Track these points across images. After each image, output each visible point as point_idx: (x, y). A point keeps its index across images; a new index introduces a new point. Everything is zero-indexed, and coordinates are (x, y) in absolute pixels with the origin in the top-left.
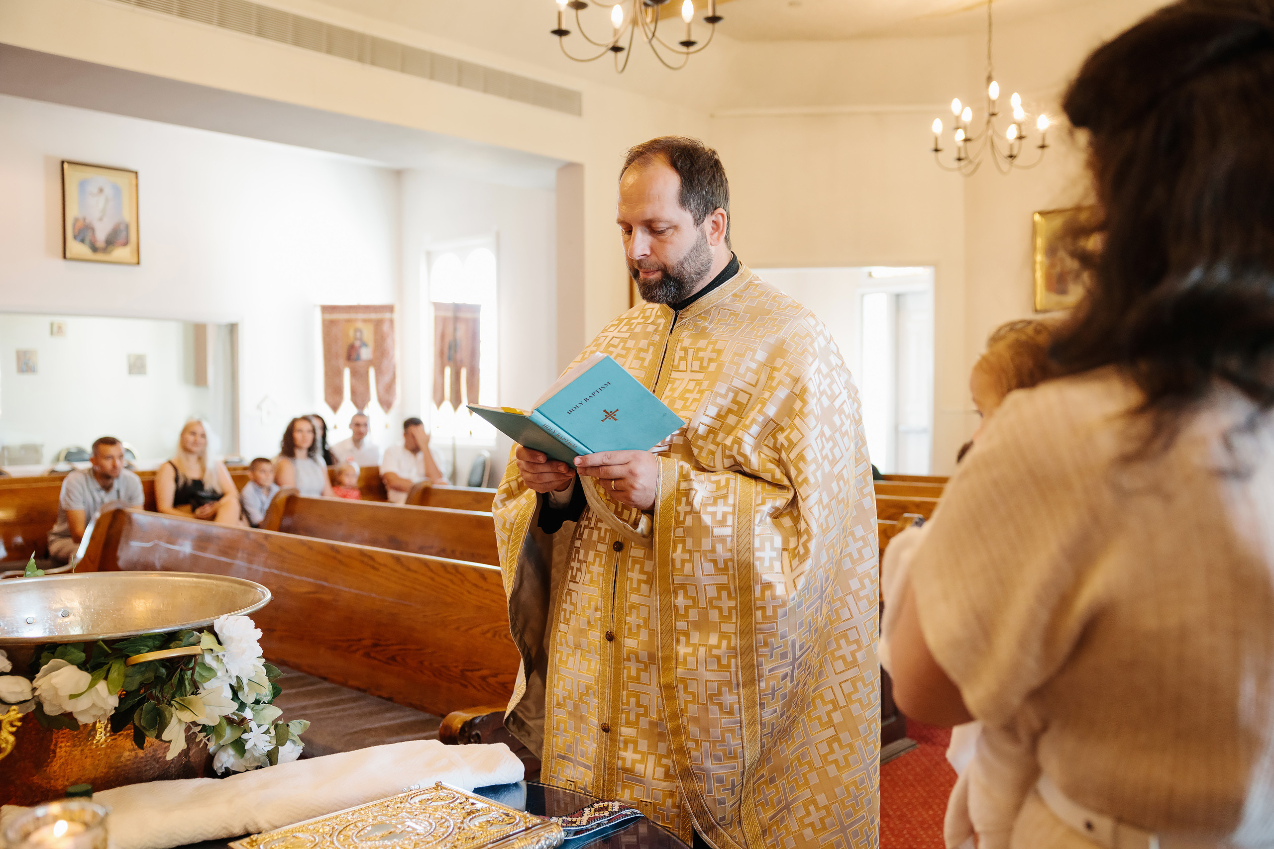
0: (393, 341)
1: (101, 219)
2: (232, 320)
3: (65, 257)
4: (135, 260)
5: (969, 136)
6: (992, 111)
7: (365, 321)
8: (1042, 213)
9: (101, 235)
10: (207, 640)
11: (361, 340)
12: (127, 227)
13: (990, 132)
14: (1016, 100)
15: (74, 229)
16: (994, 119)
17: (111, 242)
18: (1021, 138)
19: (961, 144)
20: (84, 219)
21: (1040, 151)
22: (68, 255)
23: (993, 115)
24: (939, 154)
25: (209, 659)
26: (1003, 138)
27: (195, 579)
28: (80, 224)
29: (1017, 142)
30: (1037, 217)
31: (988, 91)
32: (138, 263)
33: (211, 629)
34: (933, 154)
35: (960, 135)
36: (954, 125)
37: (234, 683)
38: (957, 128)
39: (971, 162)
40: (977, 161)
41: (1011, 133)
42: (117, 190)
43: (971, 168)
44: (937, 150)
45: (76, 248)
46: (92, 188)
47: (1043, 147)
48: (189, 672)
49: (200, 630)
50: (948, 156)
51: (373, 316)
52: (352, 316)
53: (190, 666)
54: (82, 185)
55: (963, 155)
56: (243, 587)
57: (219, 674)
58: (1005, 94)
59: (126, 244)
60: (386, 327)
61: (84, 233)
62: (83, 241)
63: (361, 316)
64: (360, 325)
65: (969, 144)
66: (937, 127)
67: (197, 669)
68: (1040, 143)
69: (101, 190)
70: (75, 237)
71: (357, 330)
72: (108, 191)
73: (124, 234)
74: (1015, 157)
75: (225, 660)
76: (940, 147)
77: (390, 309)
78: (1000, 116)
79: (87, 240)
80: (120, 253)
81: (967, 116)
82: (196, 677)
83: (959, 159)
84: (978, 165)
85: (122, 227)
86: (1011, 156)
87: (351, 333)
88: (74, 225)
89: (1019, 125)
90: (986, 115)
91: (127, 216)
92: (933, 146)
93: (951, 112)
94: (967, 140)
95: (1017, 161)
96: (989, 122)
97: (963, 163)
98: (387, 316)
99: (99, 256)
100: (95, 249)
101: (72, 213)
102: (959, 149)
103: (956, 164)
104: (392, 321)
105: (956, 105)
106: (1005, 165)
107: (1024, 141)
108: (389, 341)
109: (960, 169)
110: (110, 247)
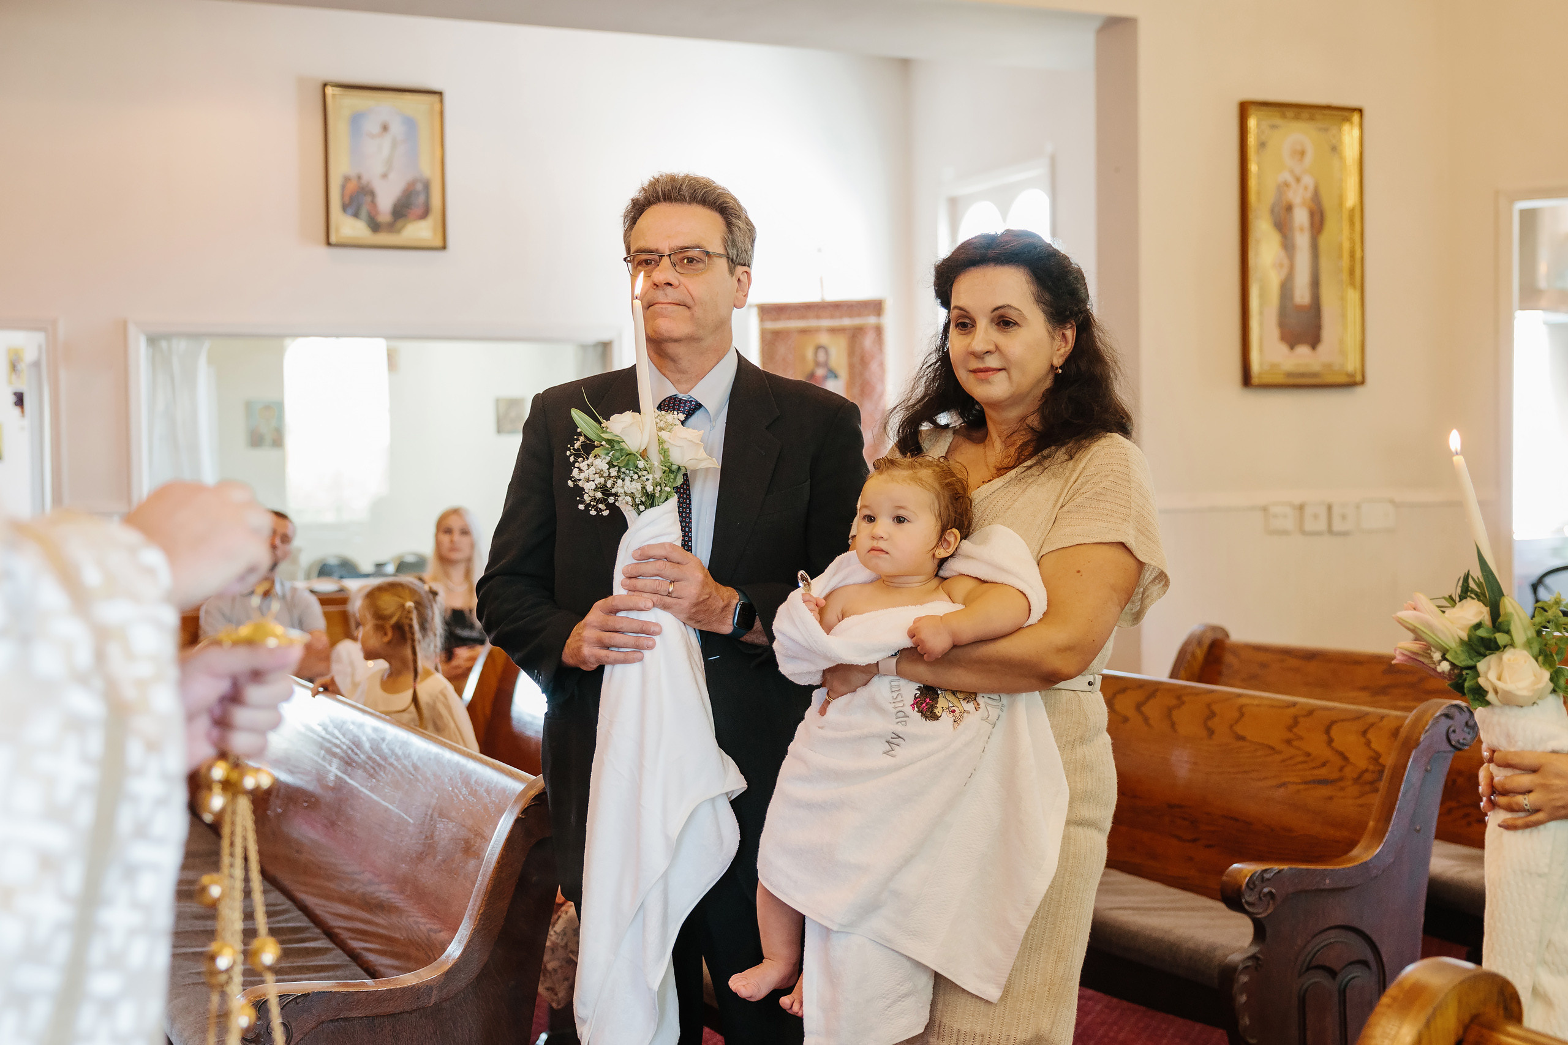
0: (882, 365)
1: (385, 176)
2: (603, 335)
3: (328, 241)
4: (438, 243)
7: (833, 331)
9: (386, 201)
11: (826, 365)
12: (427, 186)
15: (343, 196)
17: (402, 211)
20: (359, 178)
22: (333, 239)
28: (352, 186)
32: (444, 247)
42: (411, 126)
45: (350, 227)
46: (372, 125)
51: (847, 322)
52: (812, 323)
54: (356, 120)
59: (425, 214)
60: (868, 341)
61: (359, 200)
62: (356, 215)
63: (826, 323)
64: (824, 339)
69: (385, 128)
70: (345, 208)
71: (818, 348)
72: (397, 128)
73: (421, 199)
77: (876, 307)
79: (364, 214)
80: (420, 230)
85: (419, 187)
87: (810, 354)
88: (343, 187)
91: (427, 169)
98: (872, 320)
99: (383, 238)
100: (375, 226)
101: (341, 167)
104: (879, 330)
108: (874, 366)
110: (399, 224)
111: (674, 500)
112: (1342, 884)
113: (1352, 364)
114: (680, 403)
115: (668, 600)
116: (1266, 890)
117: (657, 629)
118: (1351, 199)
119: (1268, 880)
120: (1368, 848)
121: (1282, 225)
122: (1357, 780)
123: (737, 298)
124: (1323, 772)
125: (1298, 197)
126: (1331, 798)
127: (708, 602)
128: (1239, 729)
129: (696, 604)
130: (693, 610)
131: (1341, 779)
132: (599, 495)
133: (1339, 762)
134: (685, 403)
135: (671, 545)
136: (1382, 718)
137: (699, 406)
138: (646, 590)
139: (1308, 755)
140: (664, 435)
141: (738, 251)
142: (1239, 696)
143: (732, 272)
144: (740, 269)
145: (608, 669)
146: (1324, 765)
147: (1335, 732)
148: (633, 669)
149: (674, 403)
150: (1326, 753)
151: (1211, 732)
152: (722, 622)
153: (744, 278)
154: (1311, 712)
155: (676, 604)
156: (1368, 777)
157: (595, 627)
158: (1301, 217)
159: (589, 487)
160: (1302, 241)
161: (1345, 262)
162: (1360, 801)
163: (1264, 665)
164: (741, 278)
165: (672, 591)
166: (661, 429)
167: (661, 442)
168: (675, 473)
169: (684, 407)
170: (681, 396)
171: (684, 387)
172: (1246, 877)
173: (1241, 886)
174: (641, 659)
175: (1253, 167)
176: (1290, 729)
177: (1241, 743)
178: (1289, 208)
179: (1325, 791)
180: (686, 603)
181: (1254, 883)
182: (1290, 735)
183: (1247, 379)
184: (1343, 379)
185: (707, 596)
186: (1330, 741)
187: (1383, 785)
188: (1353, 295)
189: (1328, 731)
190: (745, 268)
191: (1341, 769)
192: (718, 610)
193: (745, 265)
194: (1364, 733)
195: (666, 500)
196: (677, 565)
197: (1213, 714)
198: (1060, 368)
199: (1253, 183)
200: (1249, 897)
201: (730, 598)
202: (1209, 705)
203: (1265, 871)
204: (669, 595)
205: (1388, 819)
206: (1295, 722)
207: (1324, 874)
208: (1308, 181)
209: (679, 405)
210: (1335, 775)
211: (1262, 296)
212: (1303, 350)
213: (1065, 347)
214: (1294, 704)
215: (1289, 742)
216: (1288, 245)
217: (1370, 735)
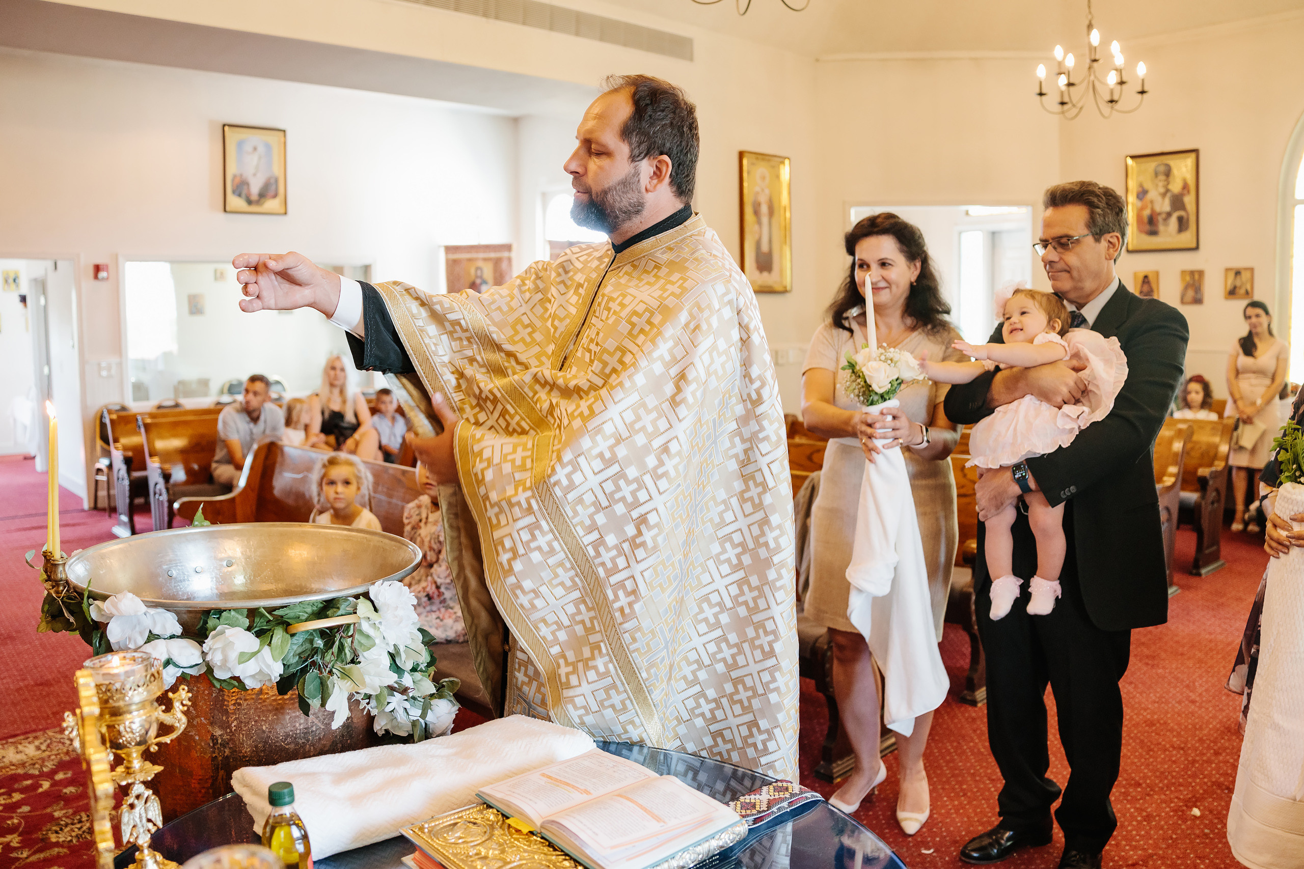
1: (255, 175)
3: (225, 211)
4: (283, 211)
5: (1072, 81)
6: (1093, 58)
7: (485, 259)
8: (1132, 157)
9: (255, 190)
10: (363, 606)
11: (481, 277)
12: (276, 181)
13: (1092, 78)
14: (1115, 47)
15: (233, 185)
16: (1095, 64)
17: (263, 195)
18: (1122, 83)
19: (1064, 88)
20: (241, 175)
21: (1140, 96)
22: (228, 209)
23: (1095, 61)
24: (1044, 97)
25: (365, 627)
26: (1105, 84)
27: (345, 532)
28: (237, 180)
29: (1119, 87)
30: (1130, 161)
31: (1089, 38)
32: (286, 213)
33: (366, 595)
34: (1039, 97)
35: (1063, 80)
36: (1057, 71)
37: (392, 650)
38: (1061, 74)
39: (1074, 106)
40: (1079, 105)
41: (1112, 79)
42: (268, 147)
43: (1074, 111)
44: (1041, 94)
45: (235, 202)
46: (248, 147)
47: (1143, 92)
48: (349, 640)
49: (357, 597)
50: (1052, 101)
51: (493, 255)
52: (473, 255)
53: (350, 634)
54: (240, 144)
55: (1066, 99)
56: (393, 543)
57: (377, 641)
58: (1105, 42)
59: (275, 196)
61: (241, 188)
62: (240, 195)
63: (481, 256)
65: (1072, 88)
66: (1041, 72)
67: (356, 636)
68: (1140, 89)
69: (255, 149)
70: (234, 192)
71: (477, 269)
72: (261, 149)
73: (273, 187)
74: (1116, 102)
75: (382, 628)
76: (1044, 91)
77: (508, 247)
78: (1101, 62)
79: (243, 195)
80: (271, 204)
81: (1070, 62)
82: (356, 644)
83: (1063, 103)
84: (1081, 108)
85: (272, 181)
86: (1112, 101)
87: (472, 272)
88: (233, 180)
89: (1119, 71)
90: (1088, 61)
91: (277, 171)
92: (1038, 91)
93: (1054, 59)
94: (1070, 85)
95: (1117, 106)
96: (1090, 68)
97: (1066, 107)
98: (505, 254)
99: (253, 208)
100: (250, 202)
101: (231, 170)
102: (1062, 93)
103: (1058, 108)
104: (509, 260)
105: (1058, 52)
106: (1106, 109)
107: (1124, 86)
109: (1063, 113)
110: (263, 200)
113: (786, 282)
121: (757, 213)
125: (764, 199)
158: (765, 209)
160: (765, 221)
161: (783, 233)
175: (747, 184)
178: (760, 204)
208: (768, 192)
212: (766, 274)
216: (759, 223)
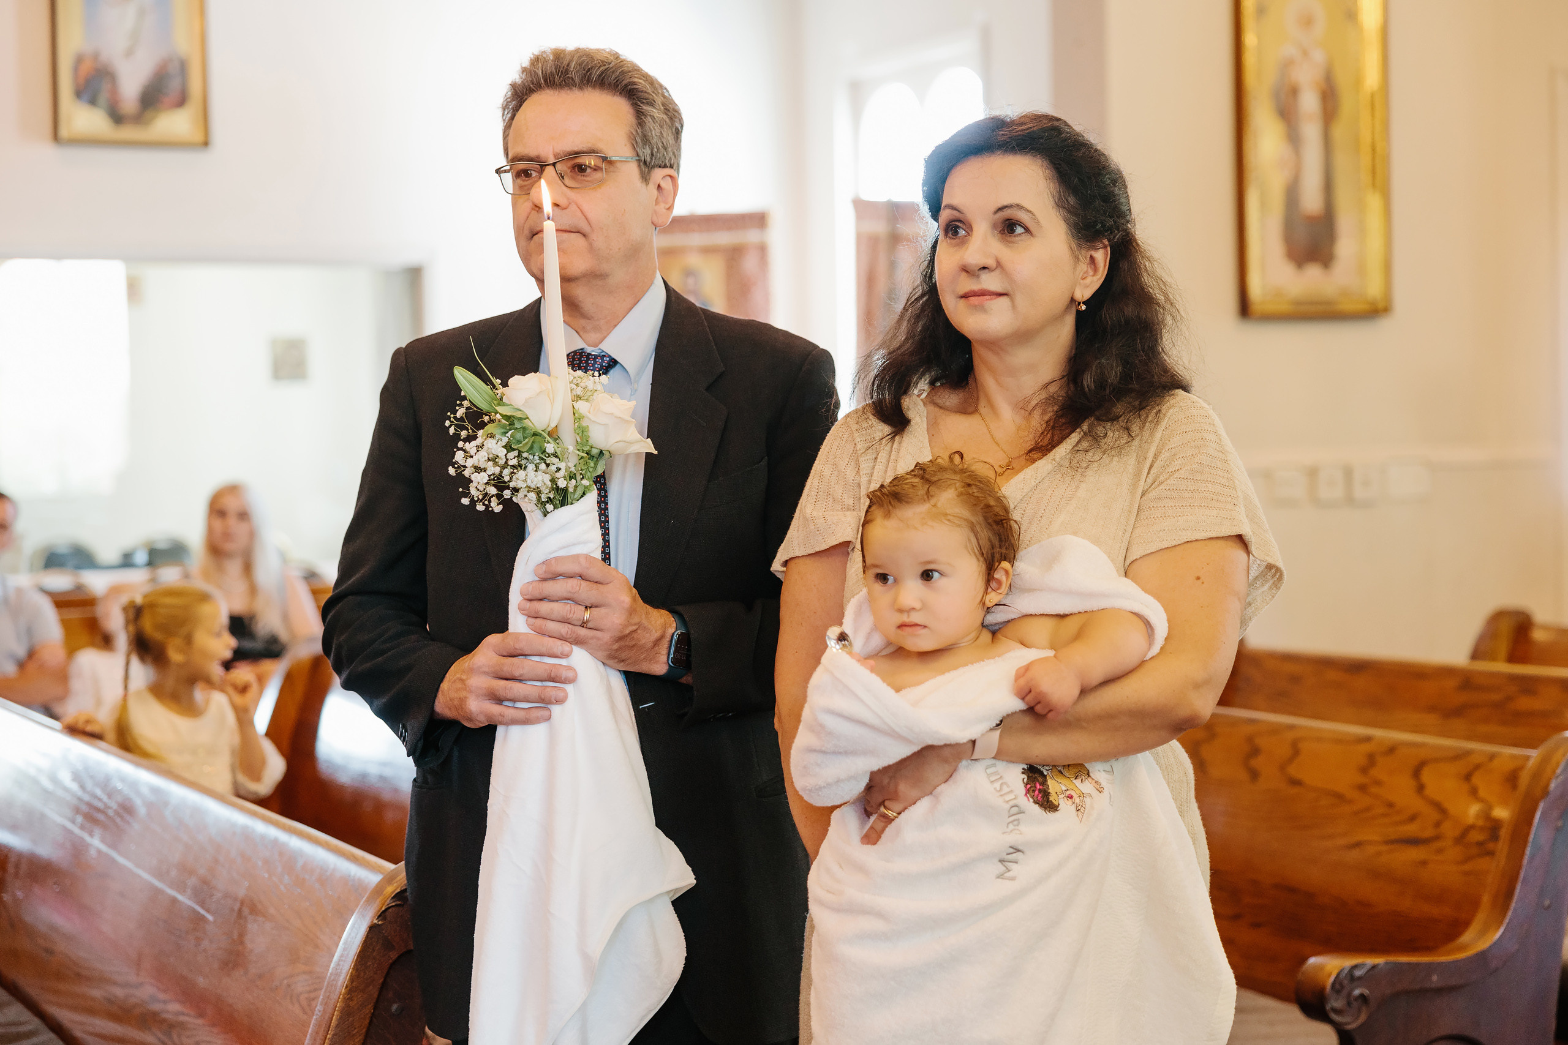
0: (768, 292)
1: (129, 53)
2: (411, 258)
3: (56, 137)
4: (199, 137)
7: (707, 250)
9: (131, 88)
12: (183, 67)
15: (74, 78)
17: (152, 100)
20: (97, 56)
22: (64, 132)
28: (86, 67)
32: (206, 144)
45: (82, 118)
51: (724, 238)
52: (680, 240)
59: (182, 101)
60: (750, 263)
61: (96, 84)
62: (93, 102)
63: (697, 239)
64: (694, 260)
70: (79, 94)
71: (688, 272)
73: (176, 82)
77: (759, 220)
79: (102, 101)
80: (170, 123)
85: (174, 68)
88: (76, 68)
91: (183, 44)
98: (753, 236)
99: (128, 132)
100: (117, 117)
101: (72, 43)
104: (762, 250)
108: (757, 294)
110: (149, 114)
111: (593, 496)
112: (1453, 982)
113: (1374, 289)
114: (588, 359)
115: (583, 632)
116: (1357, 992)
117: (570, 674)
118: (1372, 78)
119: (1360, 978)
120: (1484, 932)
121: (1287, 112)
122: (1460, 839)
123: (655, 212)
124: (1411, 829)
125: (1307, 79)
126: (1424, 863)
127: (635, 635)
128: (1293, 771)
129: (621, 638)
130: (615, 647)
131: (1437, 838)
132: (493, 490)
133: (1435, 816)
134: (594, 359)
135: (588, 557)
136: (1492, 757)
137: (613, 363)
138: (553, 617)
139: (1391, 805)
140: (581, 406)
141: (652, 149)
142: (1291, 727)
143: (645, 178)
144: (658, 174)
145: (500, 731)
146: (1413, 818)
147: (1426, 776)
148: (537, 733)
149: (579, 359)
150: (1416, 804)
151: (1254, 775)
152: (652, 660)
153: (667, 184)
154: (1392, 749)
155: (592, 638)
156: (1476, 836)
157: (486, 673)
158: (1309, 102)
159: (479, 481)
160: (1311, 132)
161: (1366, 160)
162: (1467, 867)
163: (1295, 679)
164: (663, 185)
165: (588, 621)
166: (578, 398)
167: (577, 418)
168: (595, 459)
169: (593, 365)
170: (589, 350)
171: (593, 336)
172: (1330, 975)
173: (1323, 989)
174: (549, 718)
175: (1250, 39)
176: (1364, 770)
177: (1295, 790)
178: (1294, 92)
179: (1414, 854)
180: (606, 637)
181: (1341, 984)
182: (1362, 779)
183: (1245, 308)
184: (1362, 307)
185: (634, 628)
186: (1421, 788)
187: (1502, 847)
188: (1374, 202)
189: (1417, 773)
190: (668, 171)
191: (1438, 825)
192: (650, 645)
193: (665, 166)
194: (1468, 777)
195: (582, 496)
196: (595, 585)
197: (1255, 751)
198: (1084, 303)
199: (1250, 60)
200: (1335, 1003)
201: (665, 627)
202: (1250, 739)
203: (1355, 967)
204: (584, 624)
205: (1509, 894)
206: (1371, 759)
207: (1430, 968)
208: (1319, 56)
209: (586, 362)
210: (1429, 833)
211: (1263, 204)
212: (1313, 272)
213: (1093, 276)
214: (1368, 739)
215: (1362, 788)
216: (1293, 138)
217: (1476, 780)
